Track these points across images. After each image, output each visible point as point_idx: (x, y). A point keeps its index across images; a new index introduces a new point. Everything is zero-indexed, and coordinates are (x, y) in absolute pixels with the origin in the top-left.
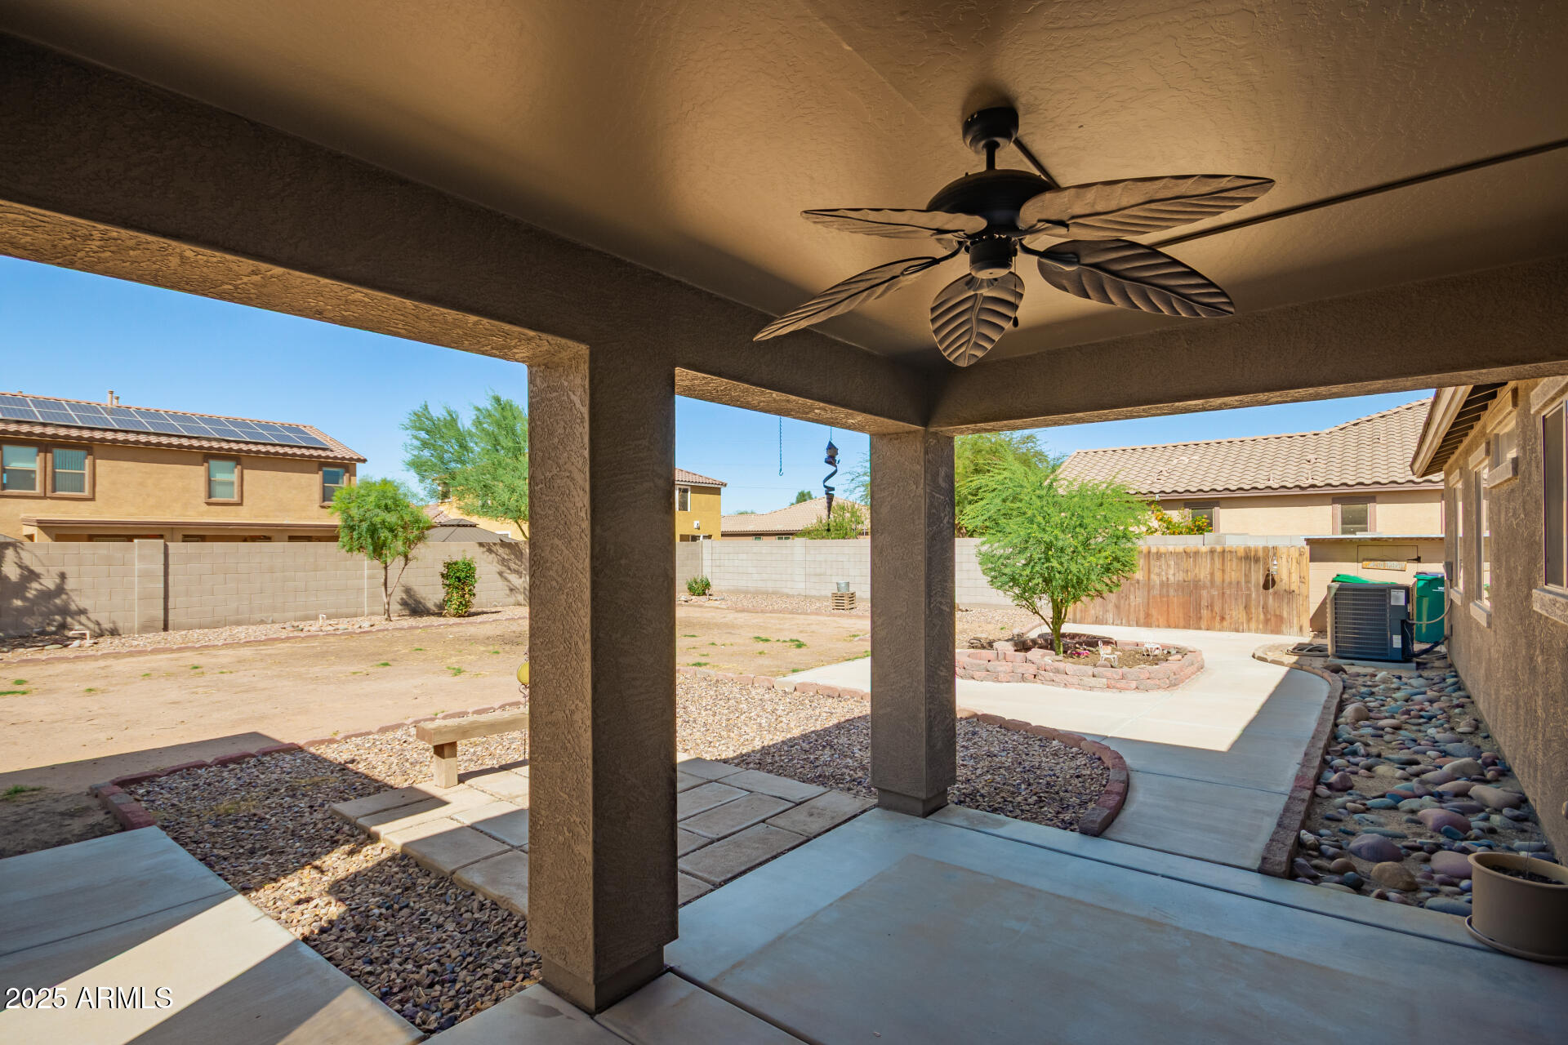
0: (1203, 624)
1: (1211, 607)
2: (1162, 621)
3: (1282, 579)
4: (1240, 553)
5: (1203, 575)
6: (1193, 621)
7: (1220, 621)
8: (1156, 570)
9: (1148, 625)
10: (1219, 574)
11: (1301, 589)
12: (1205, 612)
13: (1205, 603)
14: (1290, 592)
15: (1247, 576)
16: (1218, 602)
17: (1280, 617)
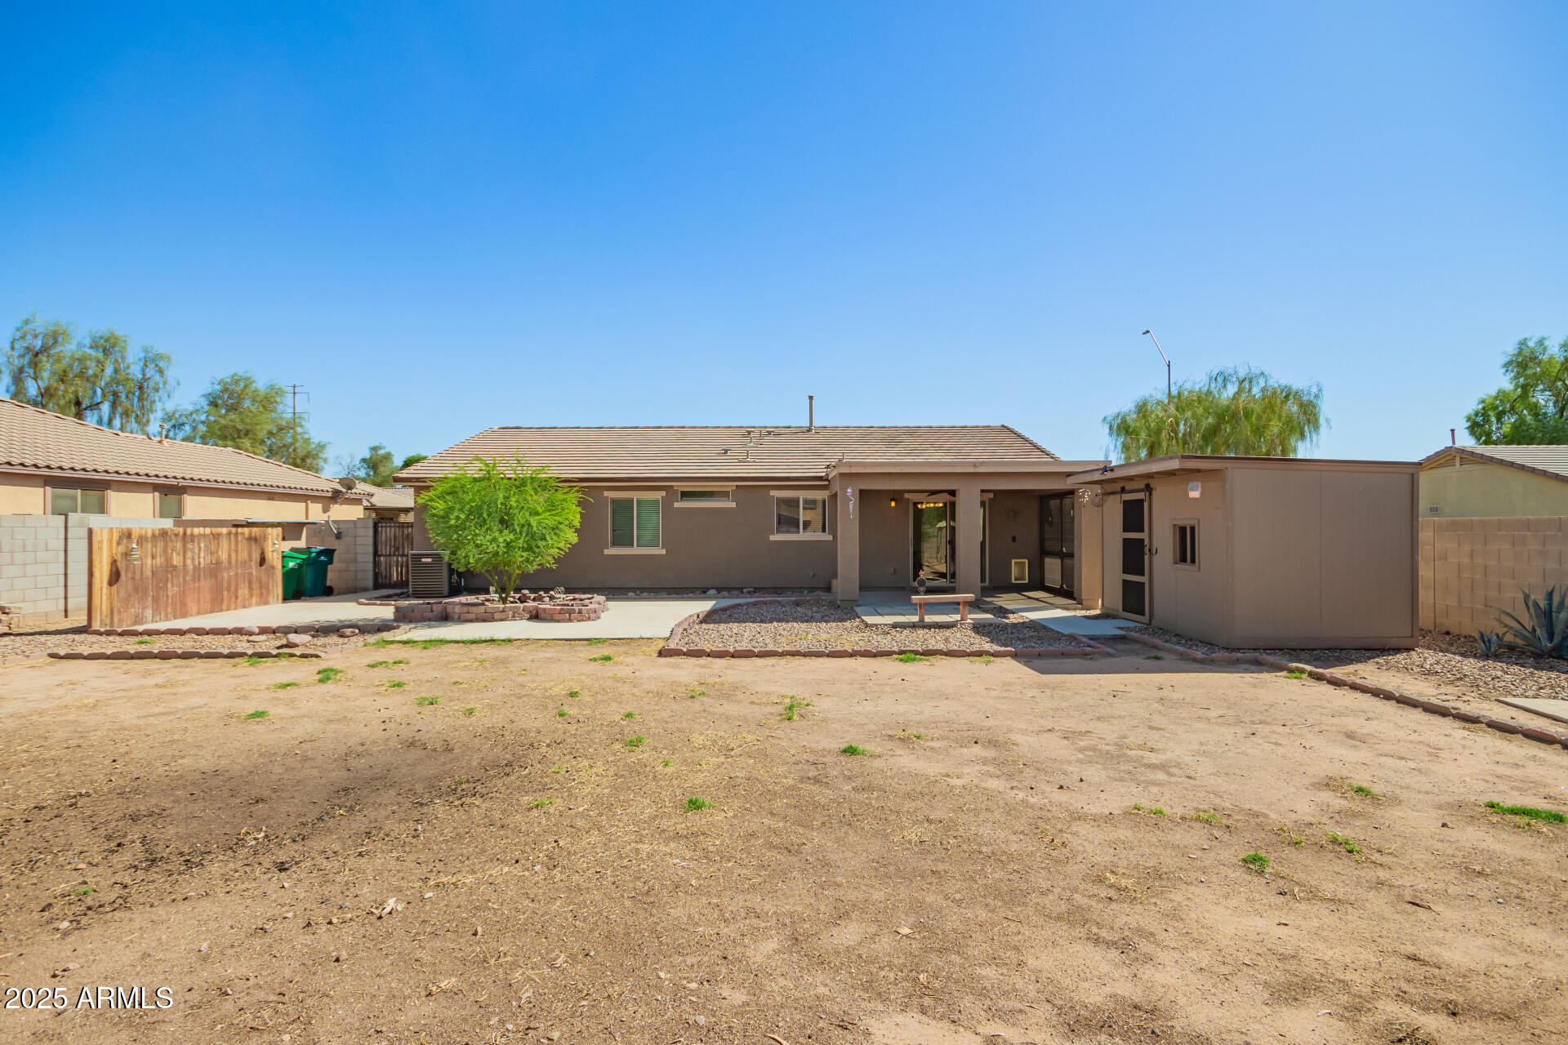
0: (224, 607)
1: (228, 590)
3: (269, 555)
4: (247, 535)
5: (224, 556)
6: (216, 605)
7: (236, 602)
8: (189, 554)
9: (184, 615)
10: (233, 555)
11: (278, 564)
12: (225, 593)
13: (225, 585)
14: (273, 567)
15: (250, 555)
16: (233, 582)
17: (268, 589)
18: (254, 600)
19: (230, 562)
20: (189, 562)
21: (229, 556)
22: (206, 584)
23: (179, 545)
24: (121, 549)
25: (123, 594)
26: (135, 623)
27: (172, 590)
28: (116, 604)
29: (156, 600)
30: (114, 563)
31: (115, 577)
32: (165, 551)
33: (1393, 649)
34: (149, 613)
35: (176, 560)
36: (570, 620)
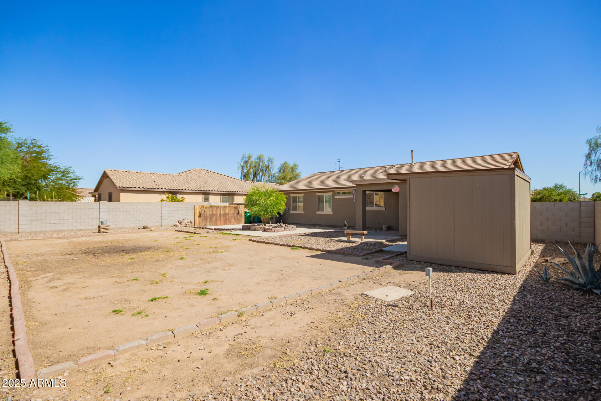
0: (227, 224)
1: (229, 220)
2: (219, 224)
3: (240, 212)
4: (234, 207)
5: (227, 212)
6: (225, 223)
7: (230, 223)
8: (218, 211)
9: (217, 225)
10: (230, 212)
11: (243, 214)
12: (228, 221)
13: (228, 219)
14: (242, 215)
15: (235, 212)
16: (230, 218)
17: (240, 220)
18: (236, 223)
19: (229, 213)
20: (218, 213)
21: (229, 212)
22: (222, 218)
23: (215, 209)
24: (201, 210)
25: (202, 219)
26: (205, 226)
27: (214, 219)
28: (200, 222)
29: (210, 221)
30: (200, 213)
31: (200, 216)
32: (212, 210)
33: (495, 272)
34: (208, 224)
35: (215, 212)
36: (269, 232)
